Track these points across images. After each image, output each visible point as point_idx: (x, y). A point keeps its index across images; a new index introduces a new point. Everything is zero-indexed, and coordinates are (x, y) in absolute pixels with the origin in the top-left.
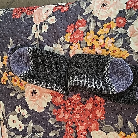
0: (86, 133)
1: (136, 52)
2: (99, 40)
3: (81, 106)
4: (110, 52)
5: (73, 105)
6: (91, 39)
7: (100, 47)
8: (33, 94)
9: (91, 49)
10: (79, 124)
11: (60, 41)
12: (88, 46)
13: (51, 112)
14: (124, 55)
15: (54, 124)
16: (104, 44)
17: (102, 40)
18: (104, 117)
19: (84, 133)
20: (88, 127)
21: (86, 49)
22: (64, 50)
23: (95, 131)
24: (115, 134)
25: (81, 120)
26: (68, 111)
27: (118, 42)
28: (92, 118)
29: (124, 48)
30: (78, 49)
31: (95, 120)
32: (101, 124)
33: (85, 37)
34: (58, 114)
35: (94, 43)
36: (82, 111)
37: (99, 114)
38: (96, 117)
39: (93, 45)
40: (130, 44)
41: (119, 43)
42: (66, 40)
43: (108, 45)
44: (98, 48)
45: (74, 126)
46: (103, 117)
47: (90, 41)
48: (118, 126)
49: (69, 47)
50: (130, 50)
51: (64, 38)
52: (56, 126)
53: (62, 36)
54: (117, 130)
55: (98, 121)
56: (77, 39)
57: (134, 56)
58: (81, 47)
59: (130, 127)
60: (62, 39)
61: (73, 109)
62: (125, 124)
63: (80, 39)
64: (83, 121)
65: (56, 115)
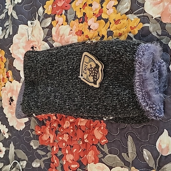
0: (76, 166)
1: (155, 19)
2: (92, 5)
3: (71, 120)
4: (110, 23)
5: (60, 120)
6: (81, 6)
7: (94, 17)
8: (10, 103)
9: (82, 22)
10: (67, 152)
11: (38, 15)
12: (77, 18)
13: (32, 130)
14: (135, 27)
15: (37, 149)
16: (101, 12)
17: (97, 5)
18: (106, 140)
19: (73, 166)
20: (80, 157)
21: (75, 23)
22: (43, 28)
23: (93, 163)
24: (123, 170)
25: (70, 145)
26: (53, 128)
27: (122, 3)
28: (88, 141)
29: (134, 13)
30: (62, 25)
31: (93, 144)
32: (103, 152)
33: (73, 3)
34: (42, 133)
35: (86, 11)
36: (72, 129)
37: (98, 134)
38: (94, 140)
39: (84, 14)
40: (143, 5)
41: (125, 5)
42: (46, 12)
43: (107, 12)
44: (92, 19)
45: (60, 153)
46: (104, 141)
47: (80, 9)
48: (129, 157)
49: (51, 22)
50: (144, 16)
51: (44, 9)
52: (39, 152)
53: (41, 6)
54: (127, 164)
55: (98, 146)
56: (62, 8)
57: (151, 27)
58: (67, 21)
59: (148, 159)
60: (41, 11)
61: (59, 126)
62: (140, 154)
63: (66, 7)
64: (72, 147)
65: (40, 135)
